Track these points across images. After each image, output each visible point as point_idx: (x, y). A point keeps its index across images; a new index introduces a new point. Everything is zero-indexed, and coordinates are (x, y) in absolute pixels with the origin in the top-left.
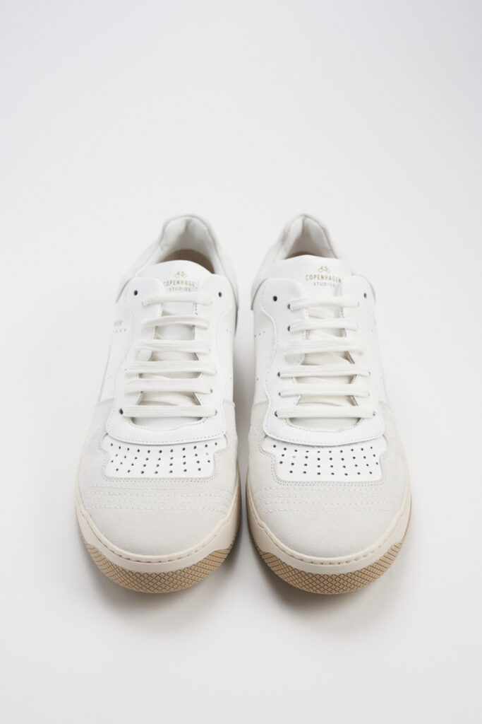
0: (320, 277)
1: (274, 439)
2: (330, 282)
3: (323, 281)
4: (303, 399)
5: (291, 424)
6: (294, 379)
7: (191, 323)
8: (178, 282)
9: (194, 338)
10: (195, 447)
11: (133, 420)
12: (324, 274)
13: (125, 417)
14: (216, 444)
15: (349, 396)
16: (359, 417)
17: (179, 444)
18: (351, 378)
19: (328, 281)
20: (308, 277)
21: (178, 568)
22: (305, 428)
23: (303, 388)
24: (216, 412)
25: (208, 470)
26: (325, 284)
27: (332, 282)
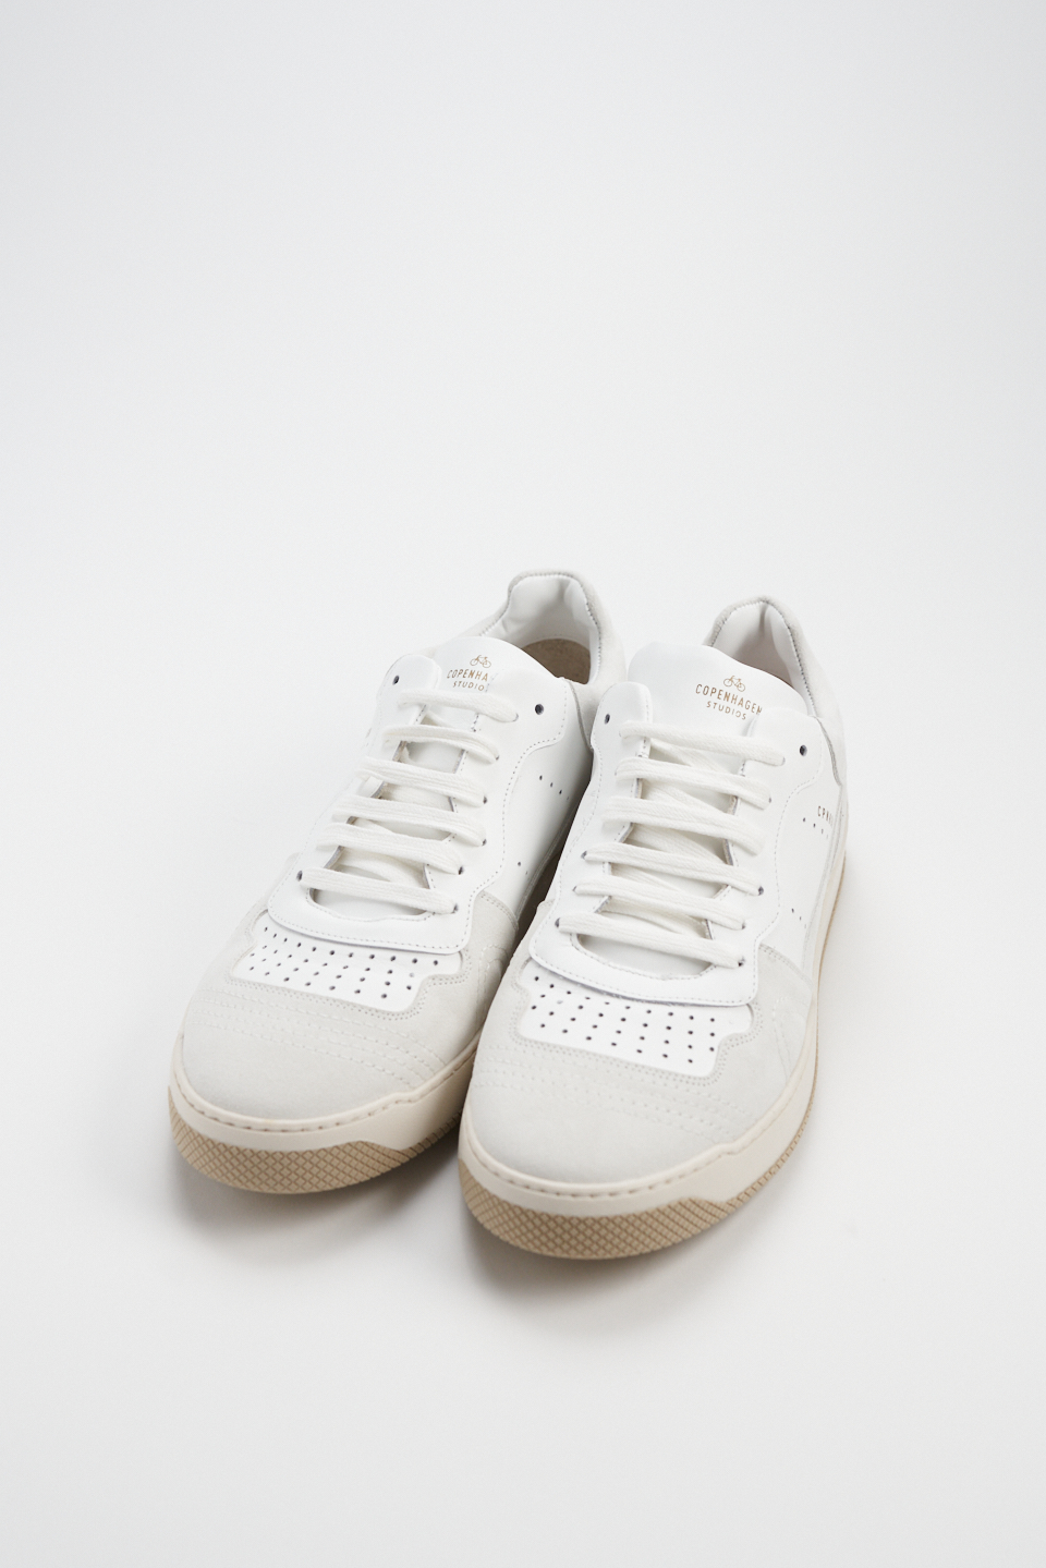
0: (723, 694)
1: (540, 966)
2: (739, 708)
3: (727, 704)
4: (609, 907)
5: (579, 946)
6: (607, 865)
7: (462, 745)
8: (472, 674)
9: (455, 770)
10: (393, 959)
11: (315, 894)
12: (733, 690)
13: (302, 888)
14: (436, 963)
15: (700, 919)
16: (709, 960)
17: (348, 944)
18: (718, 887)
19: (733, 706)
20: (701, 689)
21: (280, 1149)
22: (601, 958)
23: (620, 886)
24: (456, 908)
25: (400, 1001)
26: (728, 710)
27: (743, 710)
